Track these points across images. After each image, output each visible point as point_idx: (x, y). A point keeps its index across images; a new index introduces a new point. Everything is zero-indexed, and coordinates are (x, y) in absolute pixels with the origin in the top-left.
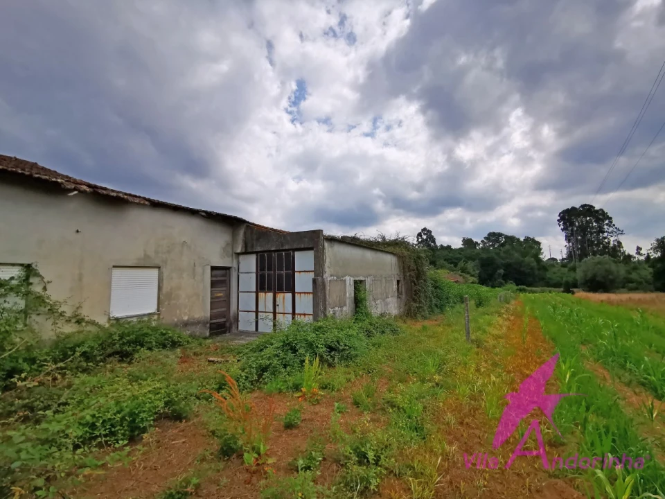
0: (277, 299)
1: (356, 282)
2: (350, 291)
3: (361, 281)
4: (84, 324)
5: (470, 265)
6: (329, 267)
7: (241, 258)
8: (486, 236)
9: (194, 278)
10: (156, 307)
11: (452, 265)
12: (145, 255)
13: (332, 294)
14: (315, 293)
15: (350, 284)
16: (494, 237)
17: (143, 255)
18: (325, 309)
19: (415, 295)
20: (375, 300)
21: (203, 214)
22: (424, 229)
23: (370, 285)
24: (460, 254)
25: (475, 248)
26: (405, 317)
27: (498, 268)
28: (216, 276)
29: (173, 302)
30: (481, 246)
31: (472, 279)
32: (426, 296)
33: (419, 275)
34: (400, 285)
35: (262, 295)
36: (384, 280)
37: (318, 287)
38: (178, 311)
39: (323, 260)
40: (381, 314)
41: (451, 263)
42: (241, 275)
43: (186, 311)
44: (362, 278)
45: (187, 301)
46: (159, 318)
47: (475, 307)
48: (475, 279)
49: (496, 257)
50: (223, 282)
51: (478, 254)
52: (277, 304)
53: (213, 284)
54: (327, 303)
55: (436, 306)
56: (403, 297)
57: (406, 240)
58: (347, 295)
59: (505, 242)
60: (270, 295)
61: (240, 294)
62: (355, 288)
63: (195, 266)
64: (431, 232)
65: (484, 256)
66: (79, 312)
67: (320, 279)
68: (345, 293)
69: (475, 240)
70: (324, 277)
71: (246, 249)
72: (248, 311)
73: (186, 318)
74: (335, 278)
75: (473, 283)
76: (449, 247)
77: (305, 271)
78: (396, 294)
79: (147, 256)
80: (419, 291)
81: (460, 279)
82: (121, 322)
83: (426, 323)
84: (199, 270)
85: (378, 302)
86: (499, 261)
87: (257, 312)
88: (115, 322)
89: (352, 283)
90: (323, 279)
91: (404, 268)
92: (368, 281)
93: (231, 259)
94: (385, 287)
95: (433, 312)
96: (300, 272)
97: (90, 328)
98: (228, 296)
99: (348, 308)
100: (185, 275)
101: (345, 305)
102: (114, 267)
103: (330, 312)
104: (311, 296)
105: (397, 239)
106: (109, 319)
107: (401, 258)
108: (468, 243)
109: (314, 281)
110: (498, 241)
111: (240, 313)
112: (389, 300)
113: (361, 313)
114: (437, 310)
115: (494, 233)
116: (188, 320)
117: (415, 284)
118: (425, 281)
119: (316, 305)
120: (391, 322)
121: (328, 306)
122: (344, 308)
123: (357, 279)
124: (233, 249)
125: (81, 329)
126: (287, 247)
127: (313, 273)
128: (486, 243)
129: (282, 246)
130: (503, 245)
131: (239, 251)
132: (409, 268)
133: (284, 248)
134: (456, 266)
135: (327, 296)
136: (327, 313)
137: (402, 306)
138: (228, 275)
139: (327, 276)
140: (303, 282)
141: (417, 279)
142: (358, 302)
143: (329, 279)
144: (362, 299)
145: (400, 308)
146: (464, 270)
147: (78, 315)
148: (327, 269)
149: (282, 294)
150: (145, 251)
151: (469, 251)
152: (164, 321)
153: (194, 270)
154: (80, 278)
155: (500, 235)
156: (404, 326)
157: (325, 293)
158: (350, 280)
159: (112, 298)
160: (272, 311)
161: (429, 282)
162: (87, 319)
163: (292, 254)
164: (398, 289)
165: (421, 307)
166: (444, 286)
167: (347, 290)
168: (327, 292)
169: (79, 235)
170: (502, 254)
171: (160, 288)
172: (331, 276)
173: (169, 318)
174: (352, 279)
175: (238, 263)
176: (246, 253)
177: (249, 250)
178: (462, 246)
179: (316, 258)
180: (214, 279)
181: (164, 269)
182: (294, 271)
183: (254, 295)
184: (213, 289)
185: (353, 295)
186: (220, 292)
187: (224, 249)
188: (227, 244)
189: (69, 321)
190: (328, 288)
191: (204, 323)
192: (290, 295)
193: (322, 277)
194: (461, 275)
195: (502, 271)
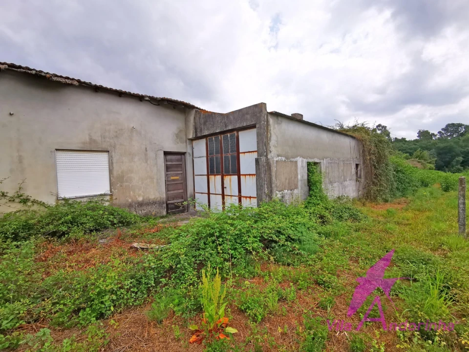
0: (225, 182)
1: (309, 164)
2: (302, 173)
3: (315, 164)
4: (29, 204)
5: (426, 153)
6: (275, 146)
7: (194, 143)
8: (444, 127)
9: (146, 162)
10: (109, 189)
11: (408, 154)
12: (91, 139)
13: (280, 176)
14: (258, 175)
15: (302, 166)
16: (452, 128)
17: (88, 140)
18: (271, 192)
19: (375, 178)
20: (331, 183)
21: (147, 99)
22: (379, 125)
23: (326, 167)
24: (415, 145)
25: (431, 138)
26: (364, 200)
27: (458, 155)
28: (171, 161)
29: (125, 184)
30: (437, 136)
31: (429, 165)
32: (387, 180)
33: (380, 159)
34: (359, 169)
35: (212, 178)
36: (342, 163)
37: (263, 168)
38: (131, 193)
39: (267, 137)
40: (339, 198)
41: (406, 153)
42: (195, 159)
43: (140, 192)
44: (317, 160)
45: (140, 183)
46: (111, 199)
47: (440, 191)
48: (432, 166)
49: (455, 146)
50: (178, 166)
51: (435, 144)
52: (225, 186)
53: (168, 168)
54: (273, 185)
55: (397, 189)
56: (363, 180)
57: (365, 126)
58: (299, 177)
59: (465, 132)
60: (219, 178)
61: (195, 177)
62: (308, 169)
63: (146, 150)
64: (385, 127)
65: (441, 145)
66: (22, 192)
67: (263, 159)
68: (297, 175)
69: (431, 132)
70: (269, 157)
71: (196, 135)
72: (202, 193)
73: (140, 199)
74: (284, 159)
75: (430, 169)
76: (403, 140)
77: (249, 152)
78: (355, 177)
79: (92, 141)
80: (380, 175)
81: (419, 165)
82: (70, 202)
83: (388, 206)
84: (151, 154)
85: (335, 185)
86: (458, 150)
87: (209, 194)
88: (63, 202)
89: (305, 165)
90: (267, 159)
91: (364, 151)
92: (324, 164)
93: (185, 144)
94: (343, 171)
95: (394, 195)
96: (244, 153)
97: (35, 207)
98: (185, 179)
99: (300, 192)
100: (136, 159)
101: (296, 187)
102: (57, 150)
103: (277, 195)
104: (255, 178)
105: (356, 126)
106: (58, 199)
107: (360, 141)
108: (424, 134)
109: (257, 161)
110: (456, 131)
111: (196, 194)
112: (347, 183)
113: (315, 196)
114: (398, 194)
115: (453, 124)
116: (143, 201)
117: (375, 167)
118: (386, 165)
119: (259, 188)
120: (349, 205)
121: (274, 189)
122: (296, 191)
123: (311, 161)
124: (186, 135)
125: (27, 208)
126: (230, 128)
127: (256, 153)
128: (443, 134)
129: (226, 126)
130: (462, 135)
131: (191, 137)
132: (369, 152)
133: (228, 129)
134: (411, 154)
135: (274, 178)
136: (274, 196)
137: (361, 189)
138: (183, 160)
139: (274, 155)
140: (247, 164)
141: (378, 162)
142: (311, 184)
143: (275, 159)
144: (316, 182)
145: (359, 191)
146: (421, 157)
147: (21, 196)
148: (272, 149)
149: (229, 177)
150: (90, 135)
151: (425, 142)
152: (117, 202)
153: (146, 155)
154: (20, 160)
155: (460, 125)
156: (364, 210)
157: (270, 175)
158: (302, 161)
159: (59, 179)
160: (221, 193)
161: (391, 167)
162: (32, 199)
163: (236, 134)
164: (357, 173)
165: (381, 190)
166: (407, 170)
167: (299, 172)
168: (273, 174)
169: (12, 118)
170: (461, 143)
171: (111, 172)
172: (278, 156)
173: (122, 198)
174: (305, 161)
175: (193, 148)
176: (197, 138)
177: (199, 135)
178: (417, 138)
179: (258, 135)
180: (169, 163)
181: (113, 153)
182: (238, 153)
183: (206, 177)
184: (169, 173)
185: (306, 177)
186: (177, 175)
187: (177, 136)
188: (180, 131)
189: (12, 200)
190: (274, 169)
191: (160, 203)
192: (236, 177)
193: (266, 156)
194: (419, 162)
195: (461, 159)
